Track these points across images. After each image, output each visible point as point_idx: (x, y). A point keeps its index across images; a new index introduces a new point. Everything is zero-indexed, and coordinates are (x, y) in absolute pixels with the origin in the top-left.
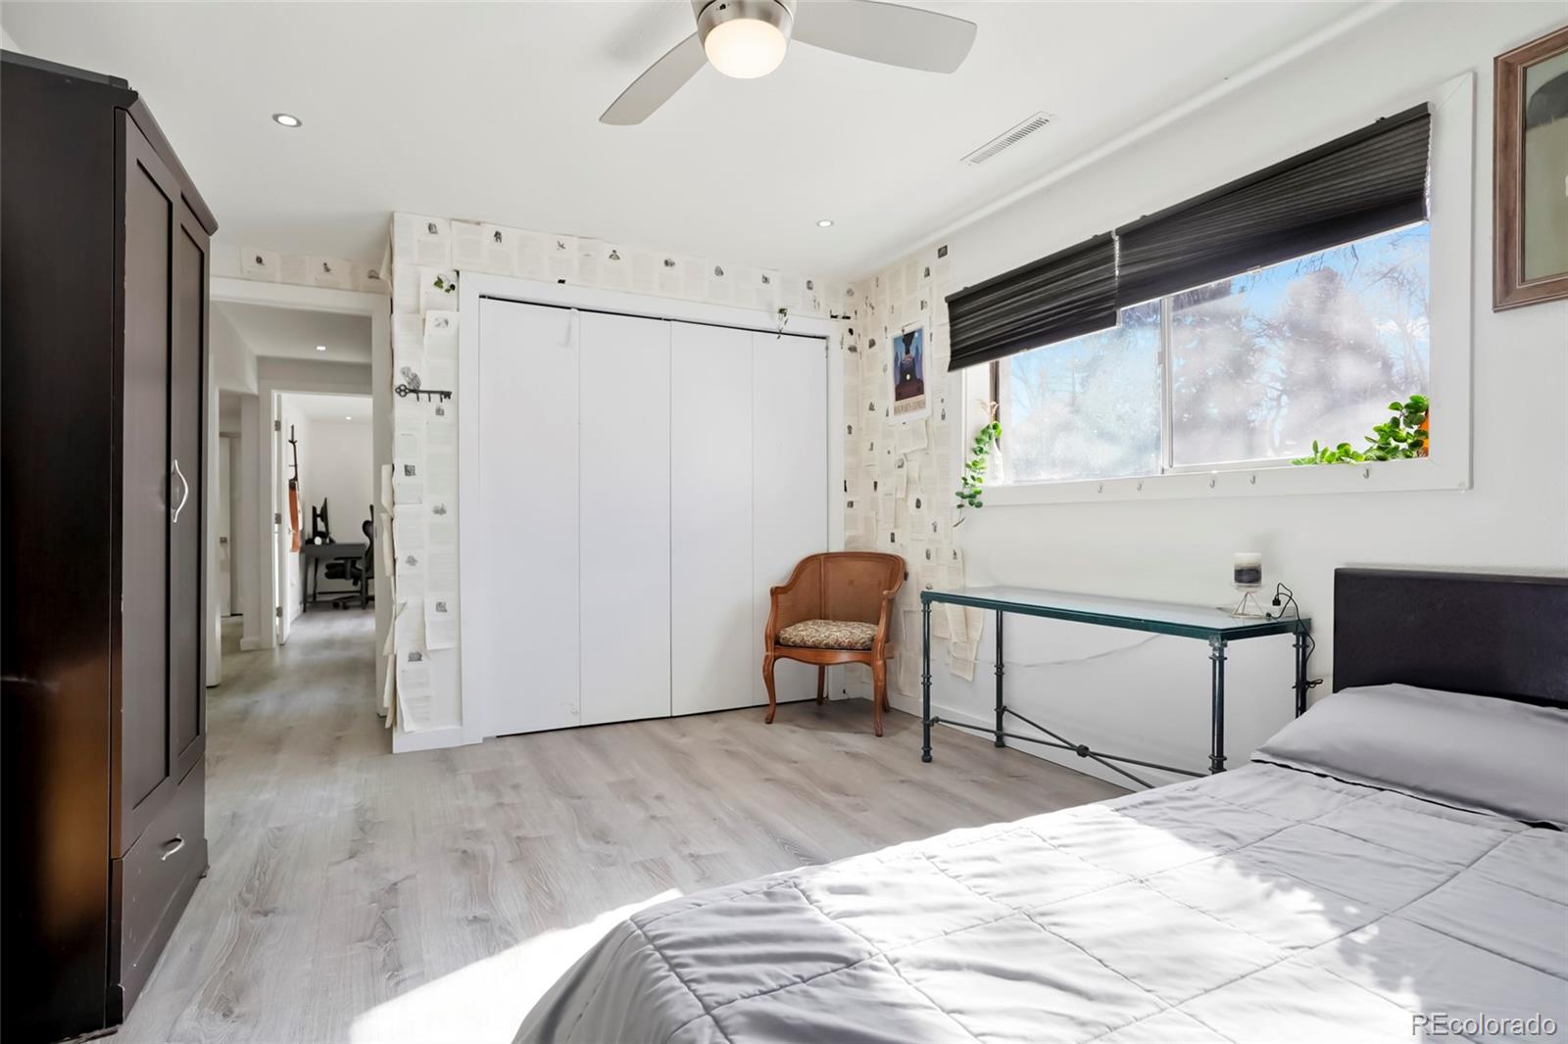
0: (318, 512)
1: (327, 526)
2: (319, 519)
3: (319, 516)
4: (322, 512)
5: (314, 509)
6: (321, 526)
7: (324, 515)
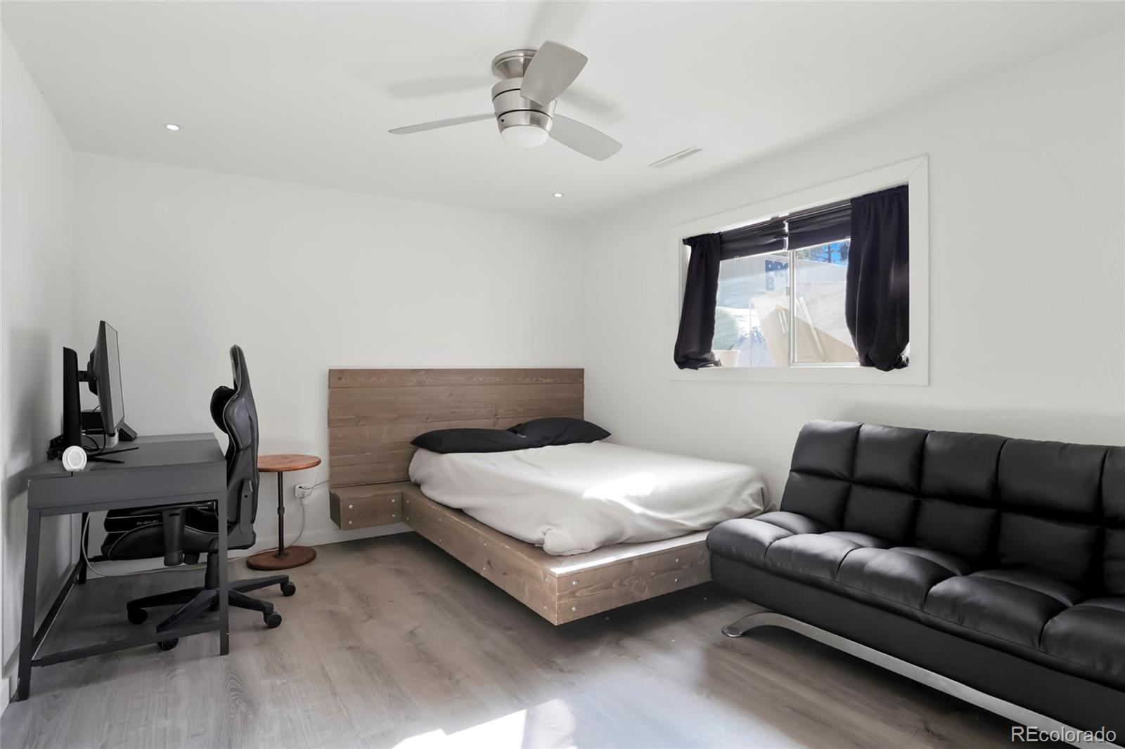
0: (83, 366)
1: (105, 401)
2: (84, 386)
3: (84, 376)
4: (91, 364)
5: (70, 357)
6: (89, 401)
7: (98, 376)
